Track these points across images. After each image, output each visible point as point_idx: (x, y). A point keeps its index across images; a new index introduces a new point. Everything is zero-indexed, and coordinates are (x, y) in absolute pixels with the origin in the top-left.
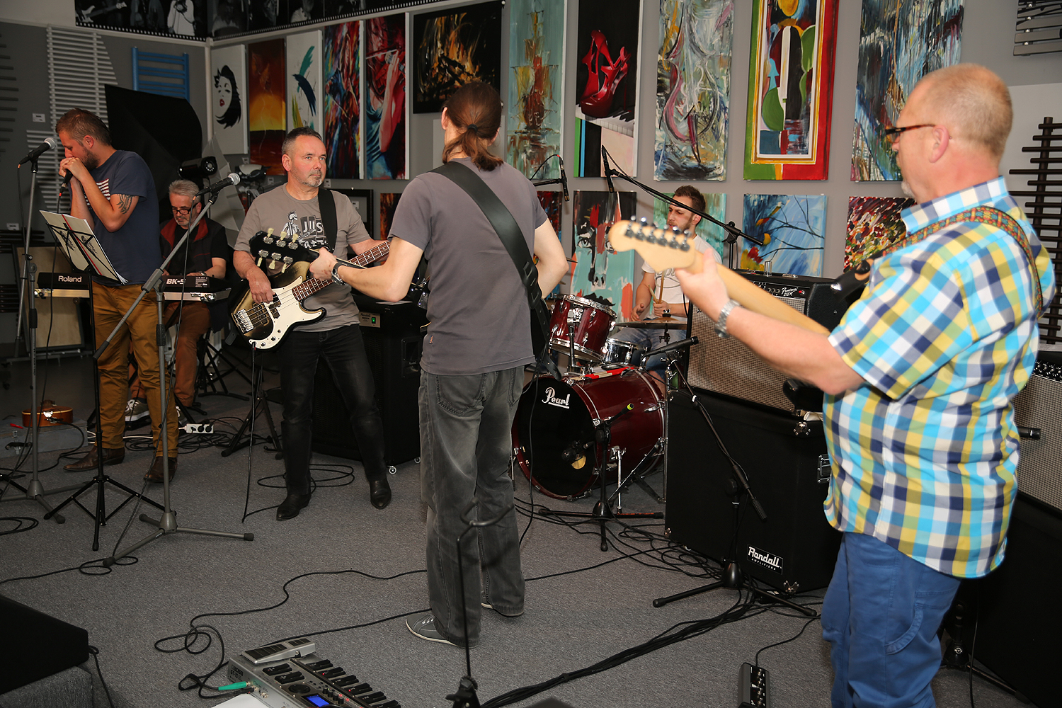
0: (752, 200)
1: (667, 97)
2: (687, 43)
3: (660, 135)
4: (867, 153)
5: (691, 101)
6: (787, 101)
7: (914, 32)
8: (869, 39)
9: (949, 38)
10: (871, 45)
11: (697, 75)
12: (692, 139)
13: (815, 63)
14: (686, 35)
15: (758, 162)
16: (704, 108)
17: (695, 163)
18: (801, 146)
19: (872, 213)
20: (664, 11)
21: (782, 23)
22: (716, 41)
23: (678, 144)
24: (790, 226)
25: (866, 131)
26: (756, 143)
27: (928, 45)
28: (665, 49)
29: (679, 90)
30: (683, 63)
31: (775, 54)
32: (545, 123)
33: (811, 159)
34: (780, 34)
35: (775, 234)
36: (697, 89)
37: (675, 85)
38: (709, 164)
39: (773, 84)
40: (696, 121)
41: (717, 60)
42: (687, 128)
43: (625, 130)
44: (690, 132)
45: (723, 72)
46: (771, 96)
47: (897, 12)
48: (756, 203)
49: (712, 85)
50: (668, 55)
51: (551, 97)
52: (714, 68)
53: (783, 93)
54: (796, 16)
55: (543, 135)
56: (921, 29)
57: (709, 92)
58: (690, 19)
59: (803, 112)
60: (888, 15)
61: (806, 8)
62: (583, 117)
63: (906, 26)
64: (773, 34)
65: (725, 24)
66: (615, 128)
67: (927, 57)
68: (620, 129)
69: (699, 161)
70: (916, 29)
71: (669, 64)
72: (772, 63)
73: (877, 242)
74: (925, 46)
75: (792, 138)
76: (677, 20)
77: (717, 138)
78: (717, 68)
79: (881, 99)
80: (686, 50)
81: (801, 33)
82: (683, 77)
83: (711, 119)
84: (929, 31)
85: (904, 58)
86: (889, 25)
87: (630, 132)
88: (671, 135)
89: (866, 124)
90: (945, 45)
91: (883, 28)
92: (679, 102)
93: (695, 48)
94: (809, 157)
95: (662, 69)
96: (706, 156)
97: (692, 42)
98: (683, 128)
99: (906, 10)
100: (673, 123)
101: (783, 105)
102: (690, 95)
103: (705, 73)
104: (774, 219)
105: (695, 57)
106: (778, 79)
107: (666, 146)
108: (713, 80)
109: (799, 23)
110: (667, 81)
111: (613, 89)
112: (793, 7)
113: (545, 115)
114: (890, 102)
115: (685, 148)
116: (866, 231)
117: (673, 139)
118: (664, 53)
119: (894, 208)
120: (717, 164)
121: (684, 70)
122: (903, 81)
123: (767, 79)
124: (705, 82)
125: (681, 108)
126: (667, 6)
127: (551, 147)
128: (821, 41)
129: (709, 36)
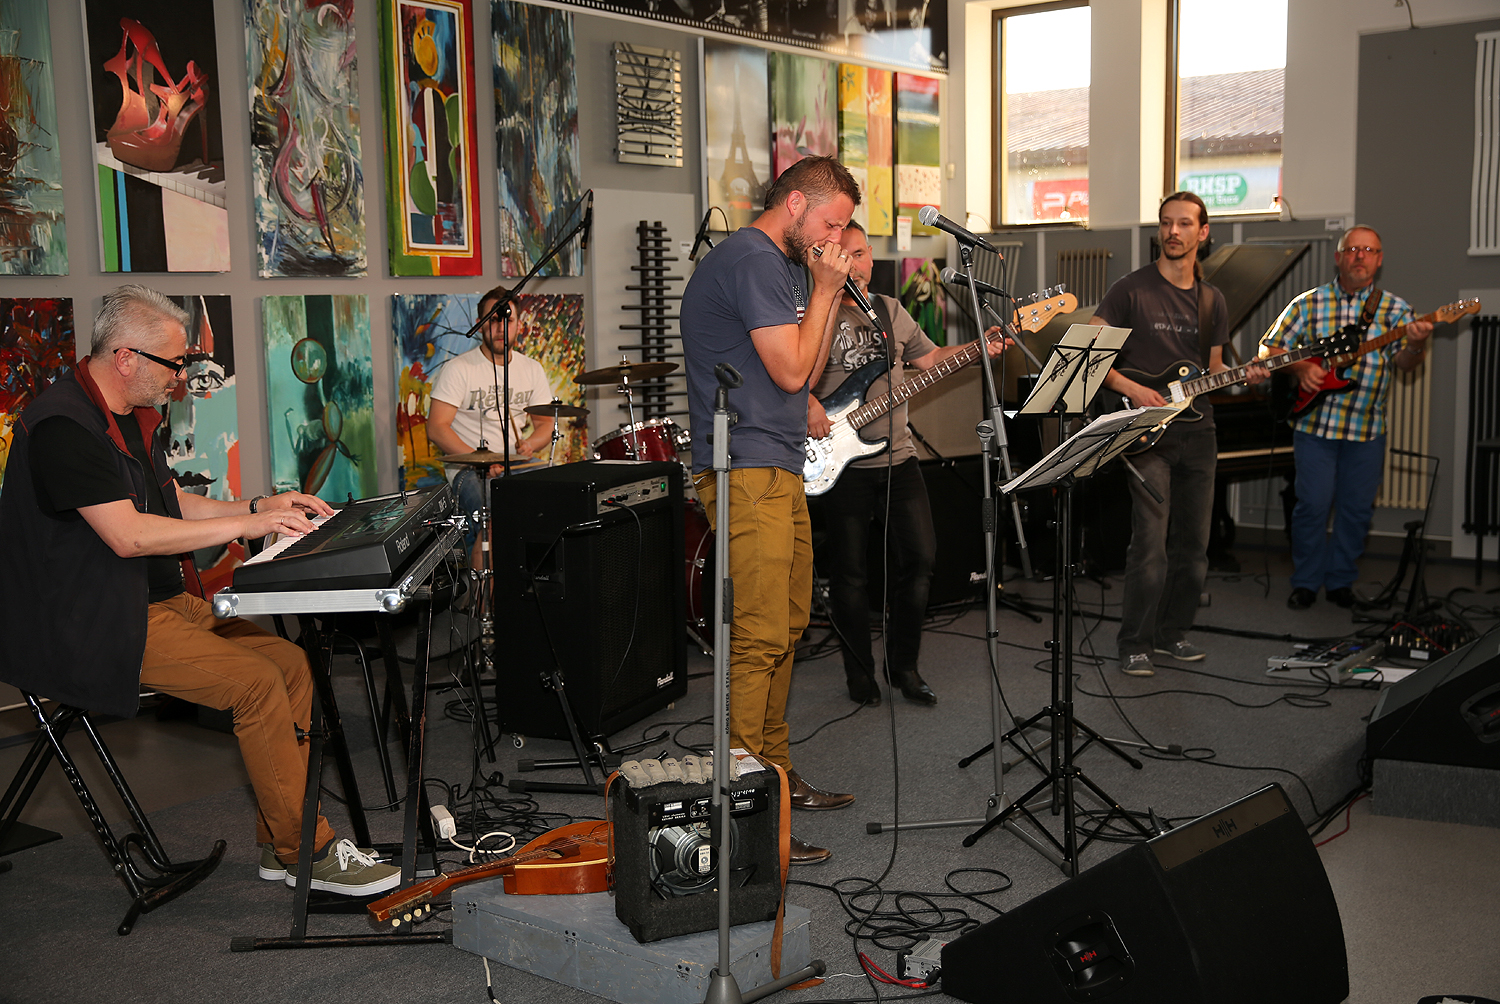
0: (407, 301)
1: (276, 152)
2: (298, 78)
3: (269, 208)
4: (520, 246)
5: (313, 164)
6: (437, 179)
7: (547, 123)
8: (509, 123)
9: (573, 136)
10: (513, 128)
11: (319, 129)
12: (320, 217)
13: (462, 139)
14: (297, 67)
15: (412, 253)
16: (334, 175)
17: (327, 252)
18: (456, 236)
19: (528, 312)
20: (259, 22)
21: (423, 82)
22: (341, 86)
23: (300, 224)
24: (454, 332)
25: (518, 222)
26: (406, 229)
27: (559, 139)
28: (265, 80)
29: (294, 145)
30: (296, 107)
31: (418, 118)
32: (23, 167)
33: (468, 251)
34: (421, 95)
35: (438, 343)
36: (321, 146)
37: (286, 136)
38: (349, 254)
39: (420, 157)
40: (324, 192)
41: (345, 113)
42: (311, 202)
43: (209, 197)
44: (316, 208)
45: (355, 130)
46: (418, 169)
47: (530, 98)
48: (413, 306)
49: (342, 146)
50: (271, 90)
51: (33, 120)
52: (342, 123)
53: (432, 170)
54: (437, 77)
55: (21, 192)
56: (552, 120)
57: (339, 155)
58: (300, 45)
59: (455, 195)
60: (525, 100)
61: (446, 71)
62: (119, 166)
63: (540, 117)
64: (413, 93)
65: (350, 65)
66: (190, 191)
67: (560, 150)
68: (200, 193)
69: (333, 249)
70: (548, 120)
71: (274, 104)
72: (415, 129)
73: (535, 343)
74: (556, 139)
75: (447, 224)
76: (280, 42)
77: (356, 218)
78: (347, 122)
79: (528, 191)
80: (299, 88)
81: (445, 100)
82: (298, 126)
83: (345, 192)
84: (558, 125)
85: (542, 148)
86: (526, 111)
87: (219, 200)
88: (287, 210)
89: (517, 214)
90: (570, 141)
91: (521, 113)
92: (296, 163)
93: (313, 89)
94: (464, 250)
95: (263, 109)
96: (342, 243)
97: (307, 78)
98: (305, 201)
99: (538, 99)
100: (289, 193)
101: (434, 184)
102: (311, 156)
103: (331, 127)
104: (436, 325)
105: (314, 103)
106: (424, 150)
107: (282, 226)
108: (343, 139)
109: (441, 87)
110: (274, 129)
111: (179, 126)
112: (432, 64)
113: (21, 152)
114: (535, 193)
115: (310, 230)
116: (526, 330)
117: (292, 216)
118: (264, 86)
119: (547, 305)
120: (359, 255)
121: (298, 117)
122: (544, 173)
123: (412, 149)
124: (331, 140)
125: (299, 172)
126: (263, 16)
127: (43, 214)
128: (466, 115)
129: (331, 77)
